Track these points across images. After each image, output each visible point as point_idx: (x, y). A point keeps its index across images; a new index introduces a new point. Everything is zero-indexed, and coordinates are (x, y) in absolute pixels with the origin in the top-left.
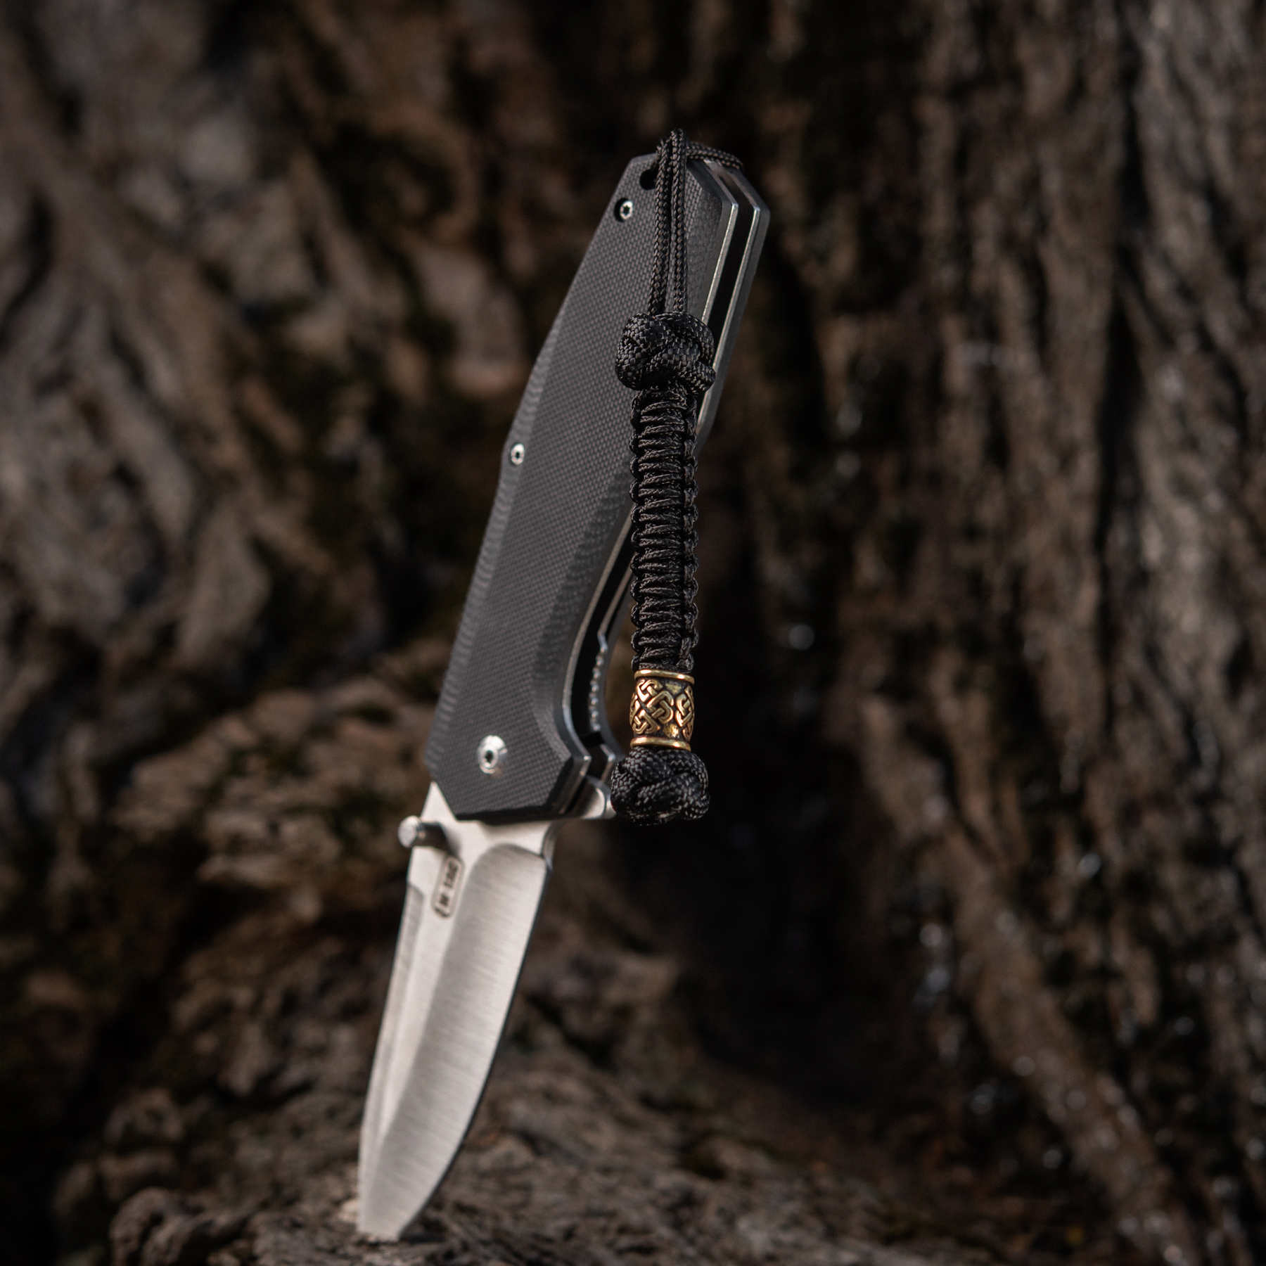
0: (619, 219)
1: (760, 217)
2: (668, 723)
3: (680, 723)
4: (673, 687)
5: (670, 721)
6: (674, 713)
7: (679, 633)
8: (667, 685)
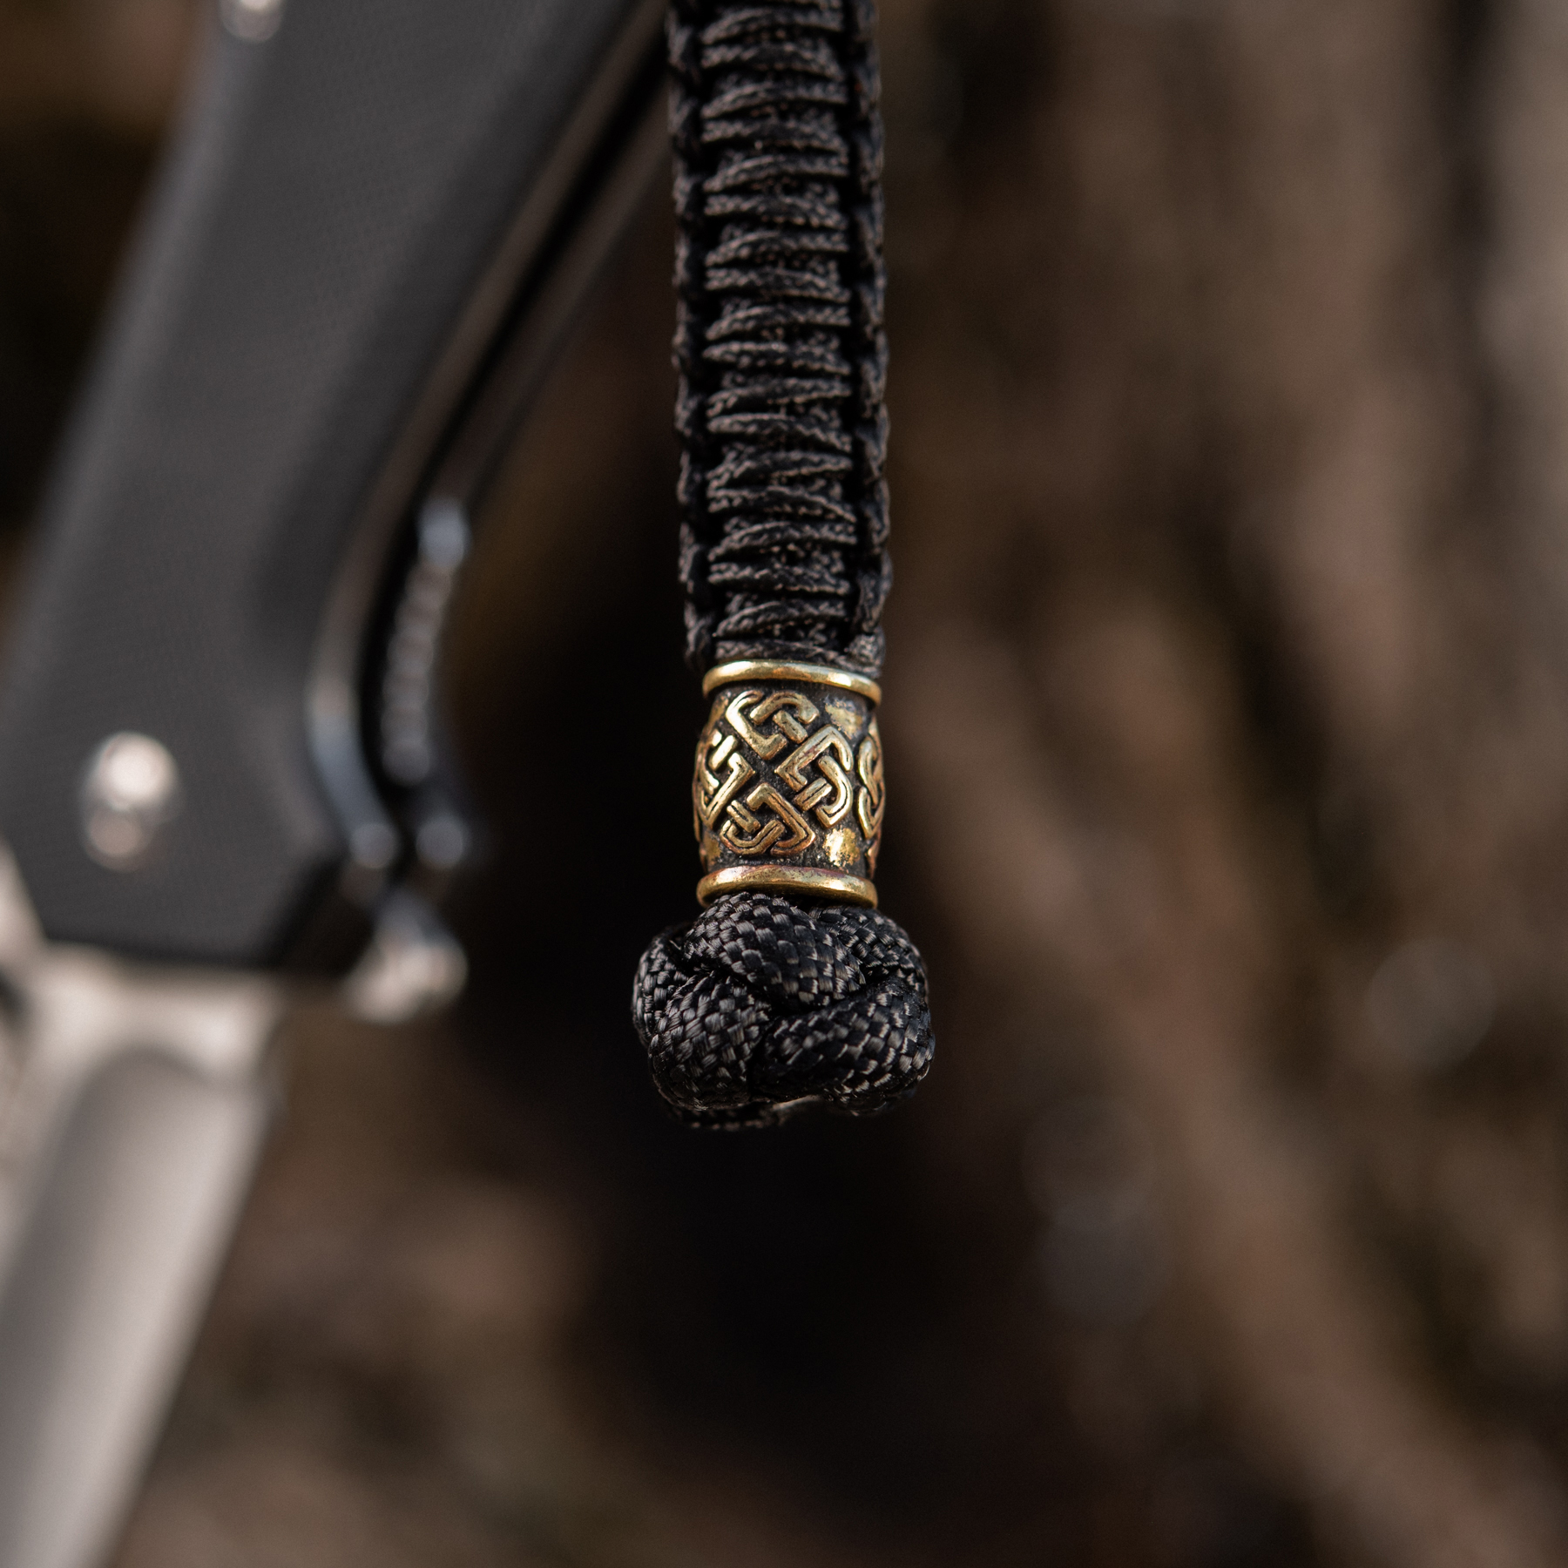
2: (837, 825)
3: (865, 825)
4: (845, 716)
5: (843, 818)
6: (856, 793)
7: (844, 559)
8: (829, 709)
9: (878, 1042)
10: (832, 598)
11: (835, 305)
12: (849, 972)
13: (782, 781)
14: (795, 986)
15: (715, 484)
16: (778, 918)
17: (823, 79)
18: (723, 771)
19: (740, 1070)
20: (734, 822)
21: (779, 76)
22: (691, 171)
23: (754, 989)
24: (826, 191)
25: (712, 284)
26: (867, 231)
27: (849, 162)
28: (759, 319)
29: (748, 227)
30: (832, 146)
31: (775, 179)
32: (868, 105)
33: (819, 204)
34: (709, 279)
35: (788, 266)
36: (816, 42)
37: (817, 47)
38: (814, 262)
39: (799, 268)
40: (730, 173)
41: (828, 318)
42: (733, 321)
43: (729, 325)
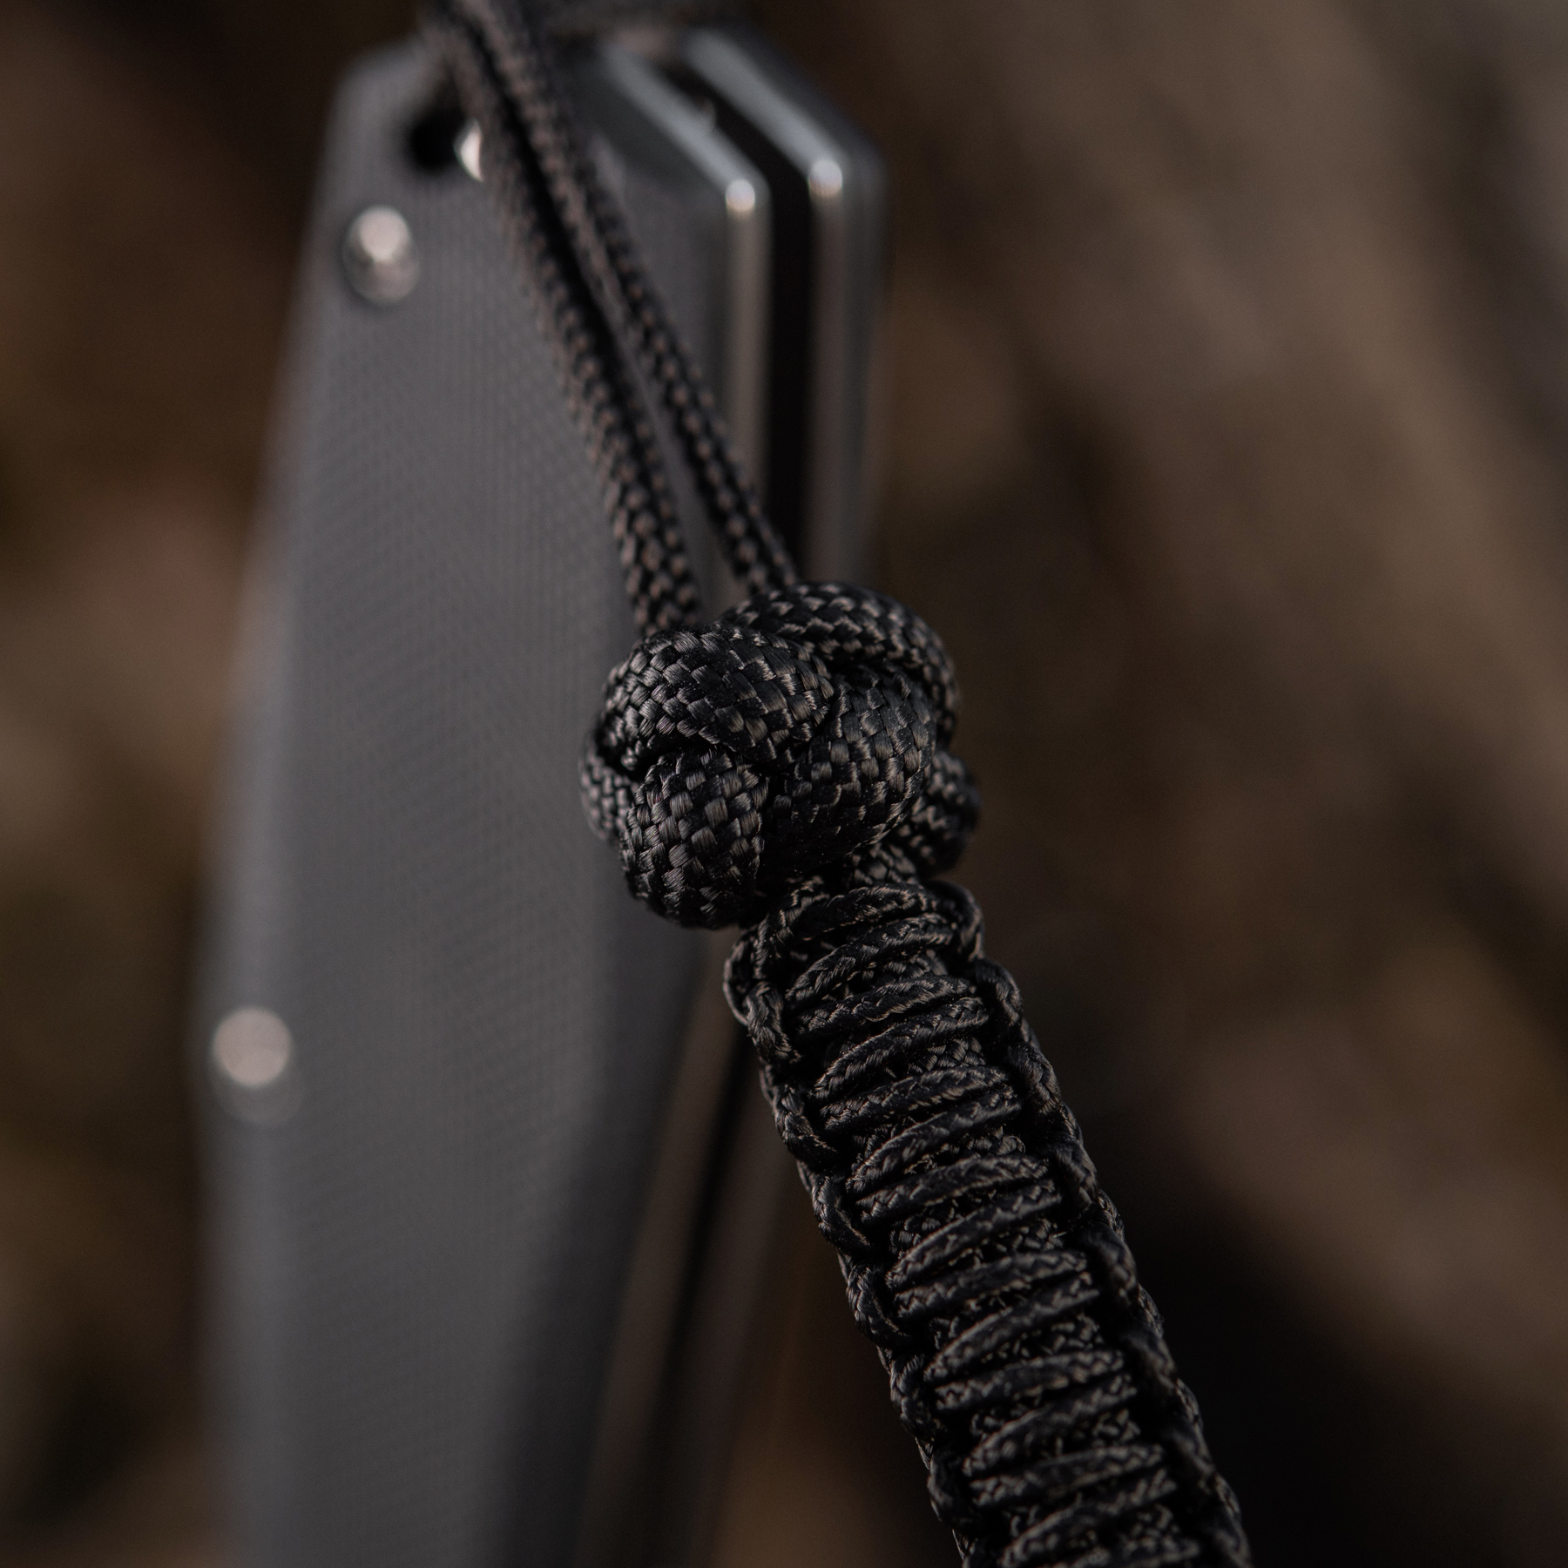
11: (1146, 1472)
17: (1020, 1186)
21: (965, 1206)
24: (1080, 1326)
25: (984, 1499)
26: (1151, 1355)
27: (1093, 1277)
28: (1059, 1529)
29: (998, 1417)
30: (1066, 1266)
31: (1012, 1340)
32: (1090, 1192)
33: (1076, 1349)
34: (977, 1494)
35: (1070, 1447)
36: (992, 1139)
37: (997, 1143)
38: (1100, 1427)
39: (1086, 1444)
40: (950, 1350)
41: (1146, 1493)
42: (1028, 1542)
43: (1025, 1549)
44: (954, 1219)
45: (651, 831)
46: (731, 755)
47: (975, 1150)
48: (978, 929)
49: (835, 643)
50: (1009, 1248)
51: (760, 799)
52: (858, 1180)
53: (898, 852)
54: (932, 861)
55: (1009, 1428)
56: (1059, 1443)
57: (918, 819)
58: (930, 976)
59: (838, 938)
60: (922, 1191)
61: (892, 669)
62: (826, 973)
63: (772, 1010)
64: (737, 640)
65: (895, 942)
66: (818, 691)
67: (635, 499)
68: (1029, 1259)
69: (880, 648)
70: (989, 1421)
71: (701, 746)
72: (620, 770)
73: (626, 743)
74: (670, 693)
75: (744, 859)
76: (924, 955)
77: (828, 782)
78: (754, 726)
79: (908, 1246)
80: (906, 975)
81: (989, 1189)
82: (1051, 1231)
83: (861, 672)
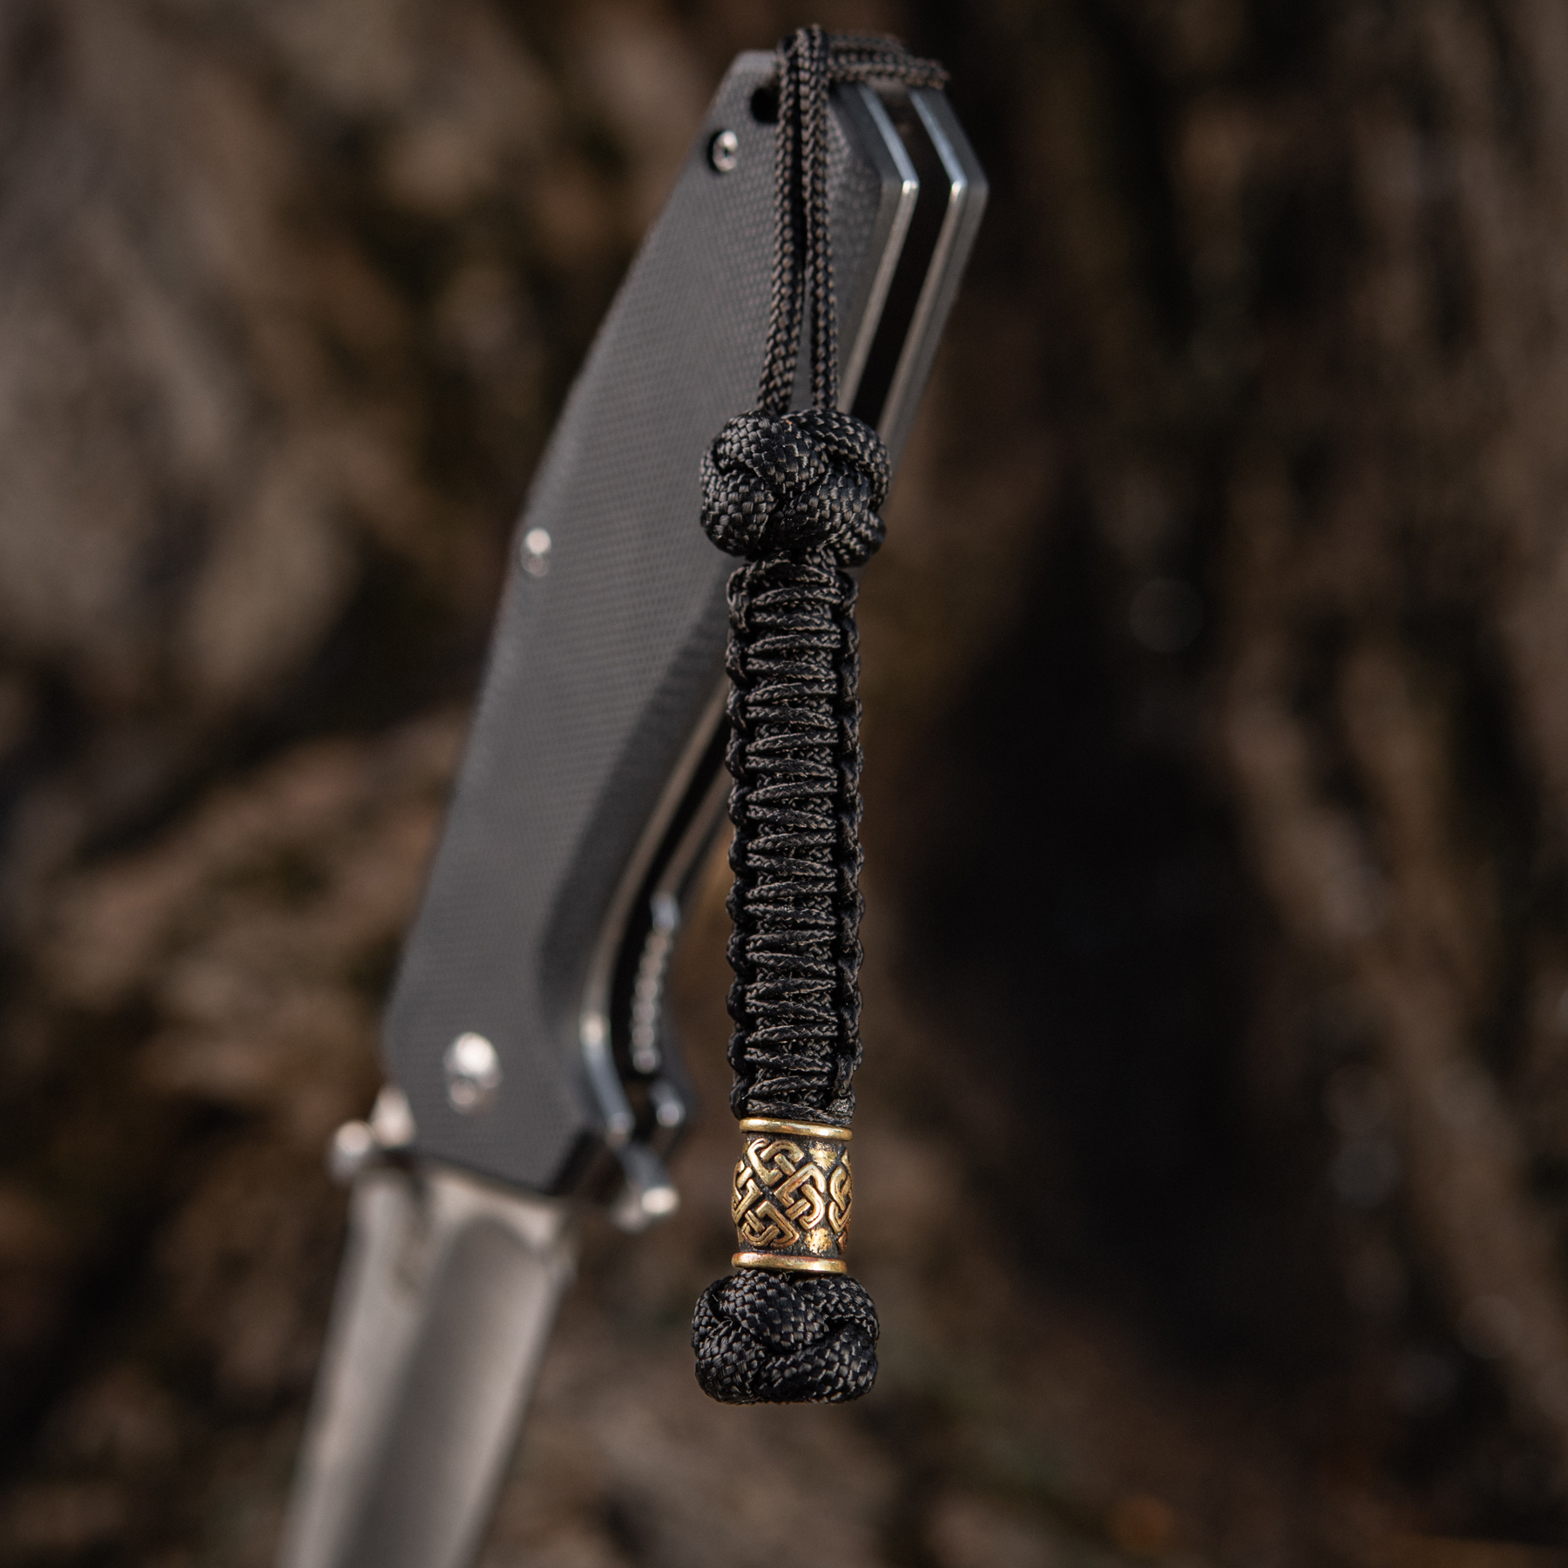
0: (713, 168)
1: (967, 195)
2: (815, 1228)
3: (835, 1225)
4: (821, 1155)
5: (819, 1223)
6: (827, 1207)
7: (831, 1045)
8: (812, 1151)
9: (832, 1373)
10: (820, 1075)
11: (826, 880)
12: (816, 1326)
13: (778, 1201)
14: (777, 1338)
15: (749, 995)
16: (770, 1292)
17: (821, 730)
18: (744, 1188)
19: (746, 1387)
20: (748, 1224)
21: (793, 729)
22: (741, 785)
23: (755, 1338)
24: (824, 803)
25: (750, 863)
26: (849, 828)
27: (838, 784)
28: (778, 890)
29: (771, 829)
30: (827, 774)
31: (790, 797)
32: (852, 745)
33: (818, 813)
34: (750, 859)
35: (797, 856)
36: (818, 703)
37: (820, 706)
38: (814, 851)
39: (804, 856)
40: (761, 792)
41: (821, 889)
42: (762, 889)
43: (759, 892)
44: (785, 734)
45: (717, 504)
46: (765, 485)
47: (808, 705)
48: (854, 602)
49: (836, 448)
50: (806, 755)
51: (770, 508)
52: (751, 698)
53: (831, 553)
54: (848, 562)
55: (773, 836)
56: (793, 852)
57: (845, 541)
58: (822, 618)
59: (787, 584)
60: (775, 715)
61: (858, 469)
62: (773, 598)
63: (743, 606)
64: (788, 432)
65: (810, 596)
66: (817, 468)
67: (781, 336)
68: (812, 764)
69: (856, 457)
70: (767, 829)
71: (752, 474)
72: (717, 466)
73: (724, 456)
74: (750, 444)
75: (753, 534)
76: (823, 606)
77: (803, 513)
78: (779, 476)
79: (762, 737)
80: (810, 613)
81: (807, 726)
82: (829, 755)
83: (843, 465)
